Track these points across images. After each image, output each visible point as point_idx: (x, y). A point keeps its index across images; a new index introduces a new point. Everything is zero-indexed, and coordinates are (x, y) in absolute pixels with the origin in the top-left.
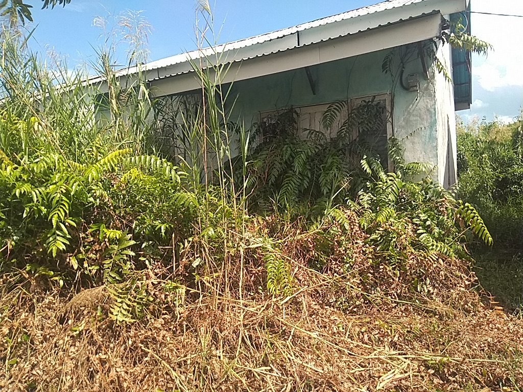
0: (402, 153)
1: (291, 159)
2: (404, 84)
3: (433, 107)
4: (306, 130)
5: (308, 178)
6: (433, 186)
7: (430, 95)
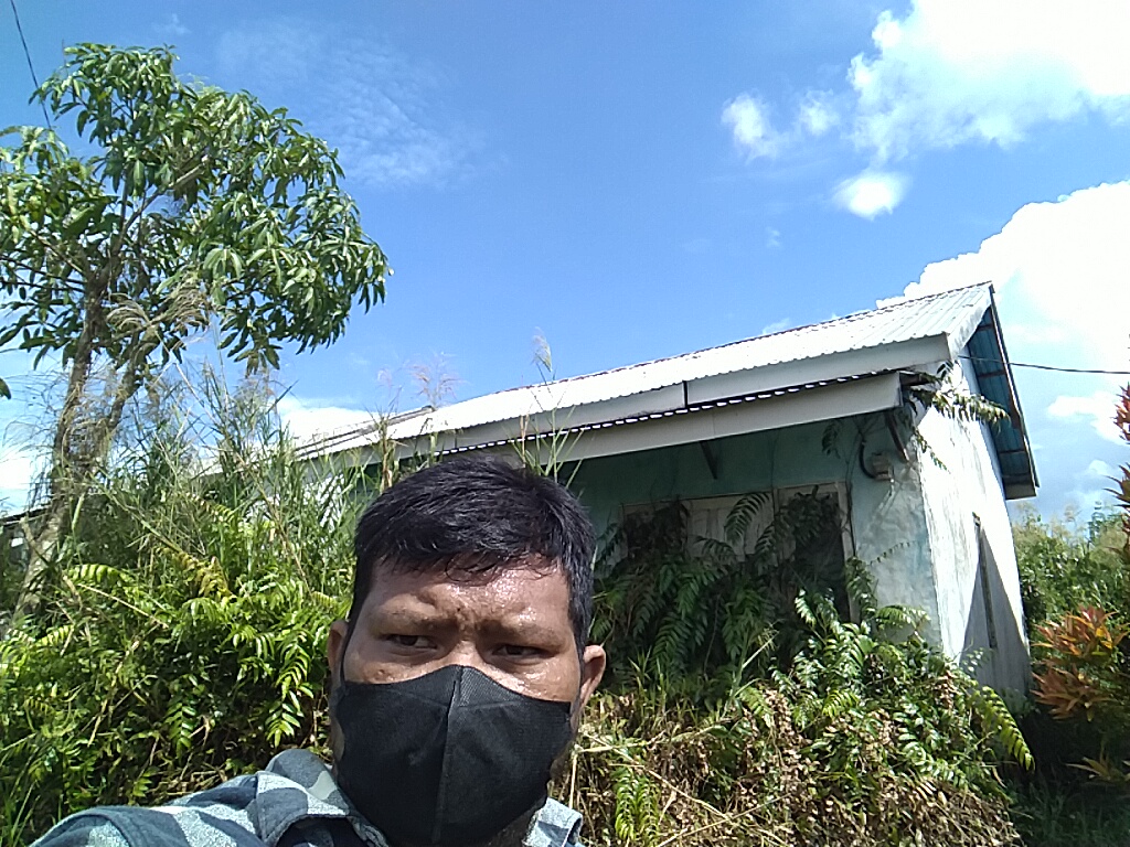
0: (872, 587)
1: (674, 591)
2: (866, 466)
3: (920, 508)
4: (701, 539)
5: (703, 626)
6: (928, 652)
7: (913, 488)
